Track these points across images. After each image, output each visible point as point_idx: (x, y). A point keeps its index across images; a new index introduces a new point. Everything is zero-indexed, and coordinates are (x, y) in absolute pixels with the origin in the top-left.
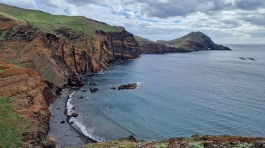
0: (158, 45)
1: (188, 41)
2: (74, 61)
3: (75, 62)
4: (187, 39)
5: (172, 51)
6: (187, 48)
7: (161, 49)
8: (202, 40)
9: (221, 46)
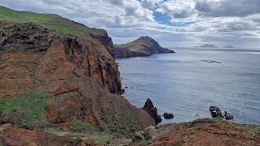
0: (122, 49)
1: (141, 45)
2: (100, 78)
3: (103, 80)
4: (140, 43)
5: (135, 55)
6: (144, 52)
7: (125, 53)
8: (152, 44)
9: (167, 49)
